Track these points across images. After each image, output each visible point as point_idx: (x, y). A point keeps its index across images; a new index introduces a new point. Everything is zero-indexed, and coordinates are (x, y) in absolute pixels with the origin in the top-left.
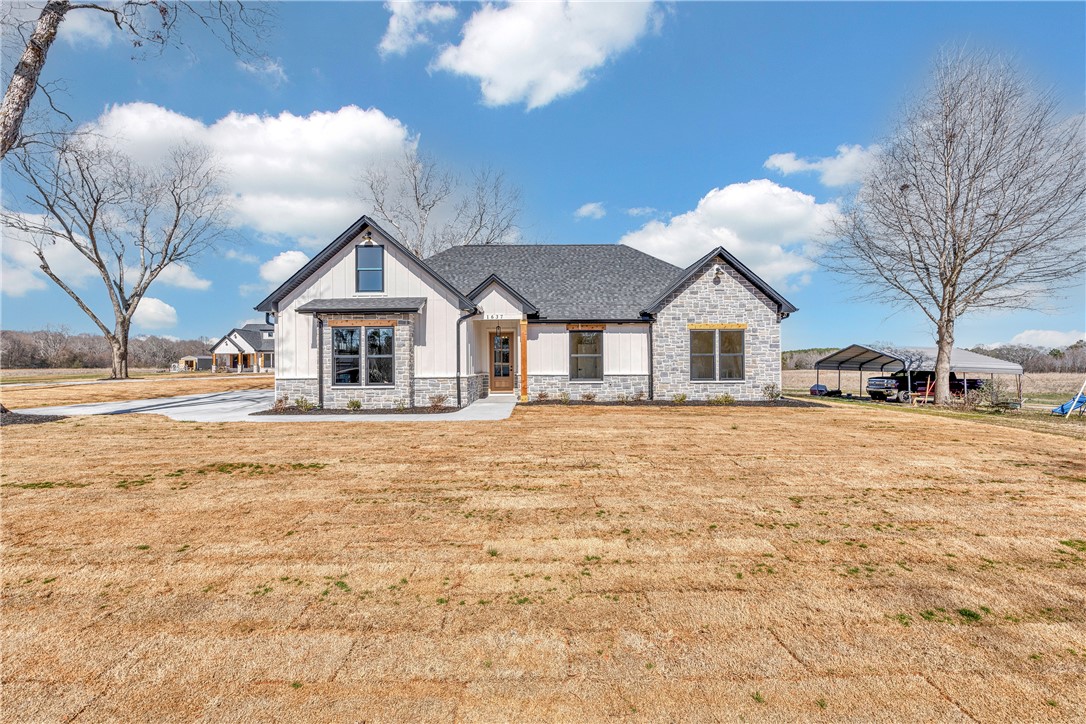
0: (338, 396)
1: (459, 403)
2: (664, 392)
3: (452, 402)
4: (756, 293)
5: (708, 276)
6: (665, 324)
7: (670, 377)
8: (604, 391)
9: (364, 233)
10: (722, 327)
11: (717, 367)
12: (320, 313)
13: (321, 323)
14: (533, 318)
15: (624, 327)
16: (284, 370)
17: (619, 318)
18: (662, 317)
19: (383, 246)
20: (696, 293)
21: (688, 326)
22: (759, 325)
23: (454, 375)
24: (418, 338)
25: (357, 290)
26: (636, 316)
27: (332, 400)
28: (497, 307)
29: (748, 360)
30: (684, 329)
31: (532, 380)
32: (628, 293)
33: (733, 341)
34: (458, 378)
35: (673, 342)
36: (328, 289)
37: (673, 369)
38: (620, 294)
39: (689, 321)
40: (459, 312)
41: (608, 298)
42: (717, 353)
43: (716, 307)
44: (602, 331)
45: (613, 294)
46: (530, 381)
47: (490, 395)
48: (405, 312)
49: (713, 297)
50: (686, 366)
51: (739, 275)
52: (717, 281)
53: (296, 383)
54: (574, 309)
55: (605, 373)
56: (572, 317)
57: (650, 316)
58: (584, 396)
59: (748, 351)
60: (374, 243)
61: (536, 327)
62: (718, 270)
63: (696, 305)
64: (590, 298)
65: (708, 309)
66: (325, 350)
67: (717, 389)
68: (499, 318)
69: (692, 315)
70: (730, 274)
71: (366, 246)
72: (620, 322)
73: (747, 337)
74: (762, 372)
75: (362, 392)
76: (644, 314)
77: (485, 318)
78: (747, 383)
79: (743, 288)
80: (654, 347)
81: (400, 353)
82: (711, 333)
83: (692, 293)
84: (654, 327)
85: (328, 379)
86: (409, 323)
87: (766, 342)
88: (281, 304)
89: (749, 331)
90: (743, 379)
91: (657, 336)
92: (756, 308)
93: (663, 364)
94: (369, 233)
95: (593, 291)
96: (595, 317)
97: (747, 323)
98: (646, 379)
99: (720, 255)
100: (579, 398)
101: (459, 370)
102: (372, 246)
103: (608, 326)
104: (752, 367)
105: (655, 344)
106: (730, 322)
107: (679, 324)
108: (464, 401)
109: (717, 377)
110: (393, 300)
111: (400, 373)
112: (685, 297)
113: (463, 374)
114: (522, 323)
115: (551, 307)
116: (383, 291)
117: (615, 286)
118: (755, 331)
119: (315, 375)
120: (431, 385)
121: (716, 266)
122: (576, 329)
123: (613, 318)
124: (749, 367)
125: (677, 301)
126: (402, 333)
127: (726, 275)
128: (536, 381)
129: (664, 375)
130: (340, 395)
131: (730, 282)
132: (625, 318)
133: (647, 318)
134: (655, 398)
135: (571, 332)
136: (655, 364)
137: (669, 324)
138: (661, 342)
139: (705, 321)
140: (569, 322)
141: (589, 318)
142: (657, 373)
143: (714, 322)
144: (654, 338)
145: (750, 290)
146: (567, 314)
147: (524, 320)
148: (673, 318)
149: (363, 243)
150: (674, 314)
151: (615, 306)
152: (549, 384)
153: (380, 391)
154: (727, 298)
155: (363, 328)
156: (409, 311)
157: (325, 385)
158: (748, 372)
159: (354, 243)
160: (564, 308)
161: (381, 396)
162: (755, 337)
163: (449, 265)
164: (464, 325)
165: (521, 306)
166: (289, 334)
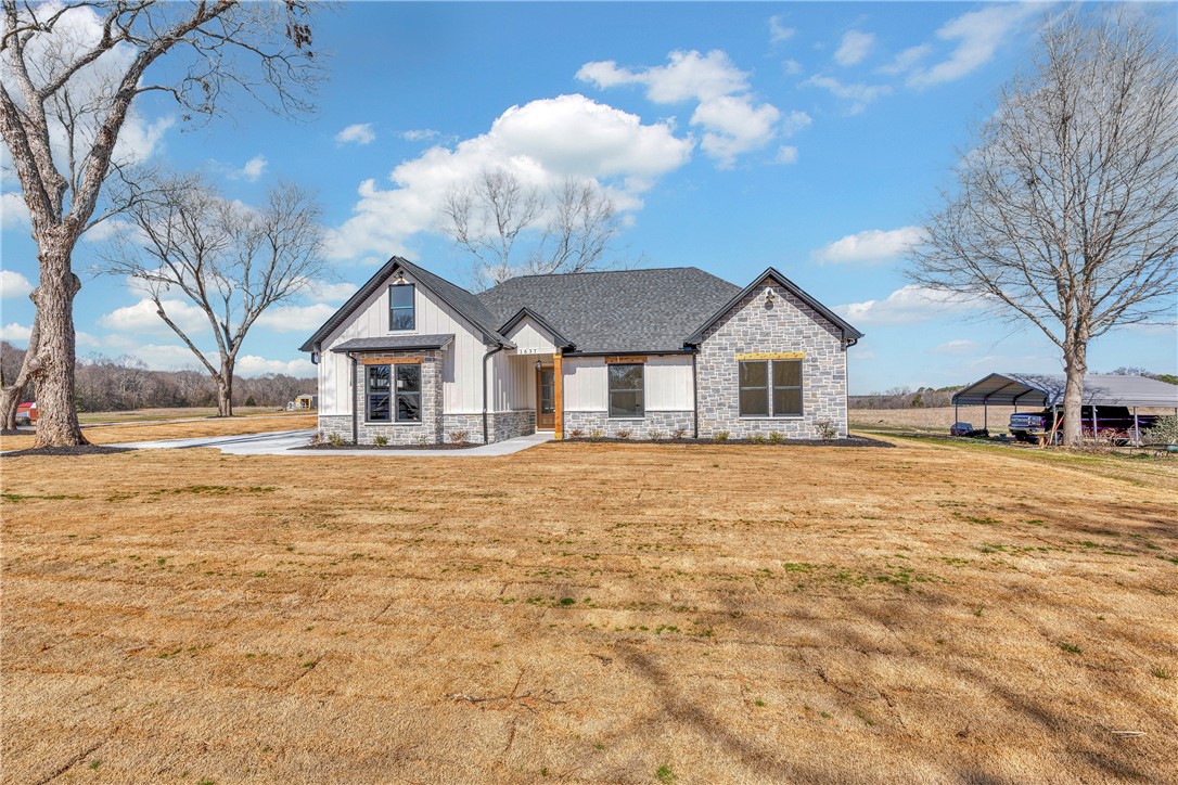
0: (370, 432)
1: (486, 439)
2: (708, 429)
3: (480, 439)
4: (815, 317)
5: (759, 301)
6: (710, 355)
7: (716, 413)
8: (638, 429)
9: (395, 273)
10: (776, 357)
11: (771, 402)
12: (354, 352)
13: (355, 362)
14: (568, 351)
15: (666, 359)
16: (326, 407)
17: (659, 349)
18: (707, 348)
19: (413, 285)
20: (746, 320)
21: (738, 357)
22: (819, 354)
23: (481, 411)
24: (446, 374)
25: (391, 329)
26: (679, 345)
27: (365, 435)
28: (531, 341)
29: (807, 393)
30: (731, 360)
31: (570, 417)
32: (679, 321)
33: (790, 371)
34: (485, 415)
35: (720, 375)
36: (364, 329)
37: (720, 405)
38: (669, 323)
39: (738, 350)
40: (485, 347)
41: (655, 328)
42: (770, 386)
43: (768, 334)
44: (643, 364)
45: (662, 323)
46: (567, 418)
47: (537, 433)
48: (431, 349)
49: (765, 324)
50: (735, 401)
51: (795, 299)
52: (769, 306)
53: (337, 420)
54: (615, 341)
55: (646, 409)
56: (610, 350)
57: (694, 347)
58: (620, 434)
59: (807, 385)
60: (406, 282)
61: (572, 362)
62: (769, 293)
63: (745, 333)
64: (635, 329)
65: (759, 338)
66: (359, 388)
67: (768, 426)
68: (528, 353)
69: (741, 344)
70: (784, 297)
71: (398, 285)
72: (661, 354)
73: (806, 368)
74: (824, 407)
75: (392, 429)
76: (686, 345)
77: (519, 353)
78: (807, 420)
79: (800, 312)
80: (699, 381)
81: (427, 390)
82: (764, 364)
83: (740, 320)
84: (698, 358)
85: (361, 416)
86: (434, 360)
87: (828, 373)
88: (323, 344)
89: (808, 361)
90: (802, 415)
91: (701, 368)
92: (816, 334)
93: (709, 399)
94: (402, 272)
95: (641, 321)
96: (634, 349)
97: (805, 351)
98: (692, 416)
99: (771, 276)
100: (614, 436)
101: (485, 406)
102: (404, 285)
103: (649, 358)
104: (811, 401)
105: (699, 376)
106: (787, 354)
107: (726, 355)
108: (491, 438)
109: (771, 413)
110: (428, 337)
111: (426, 410)
112: (732, 325)
113: (490, 410)
114: (555, 357)
115: (591, 339)
116: (414, 329)
117: (668, 314)
118: (814, 360)
119: (351, 413)
120: (459, 421)
121: (767, 290)
122: (614, 362)
123: (653, 349)
124: (807, 401)
125: (725, 329)
126: (428, 370)
127: (780, 299)
128: (574, 417)
129: (710, 410)
131: (783, 307)
132: (666, 349)
133: (691, 349)
134: (700, 436)
135: (609, 365)
136: (699, 399)
137: (714, 355)
138: (706, 374)
139: (756, 351)
140: (607, 355)
141: (628, 350)
142: (701, 409)
143: (767, 353)
144: (698, 370)
145: (808, 315)
146: (605, 346)
147: (557, 354)
148: (719, 349)
149: (396, 283)
150: (721, 344)
151: (660, 336)
152: (586, 420)
153: (408, 428)
154: (783, 324)
155: (393, 366)
156: (437, 348)
157: (359, 422)
158: (808, 407)
159: (387, 283)
160: (604, 341)
161: (409, 432)
162: (816, 368)
163: (502, 298)
164: (490, 361)
165: (553, 338)
166: (330, 372)
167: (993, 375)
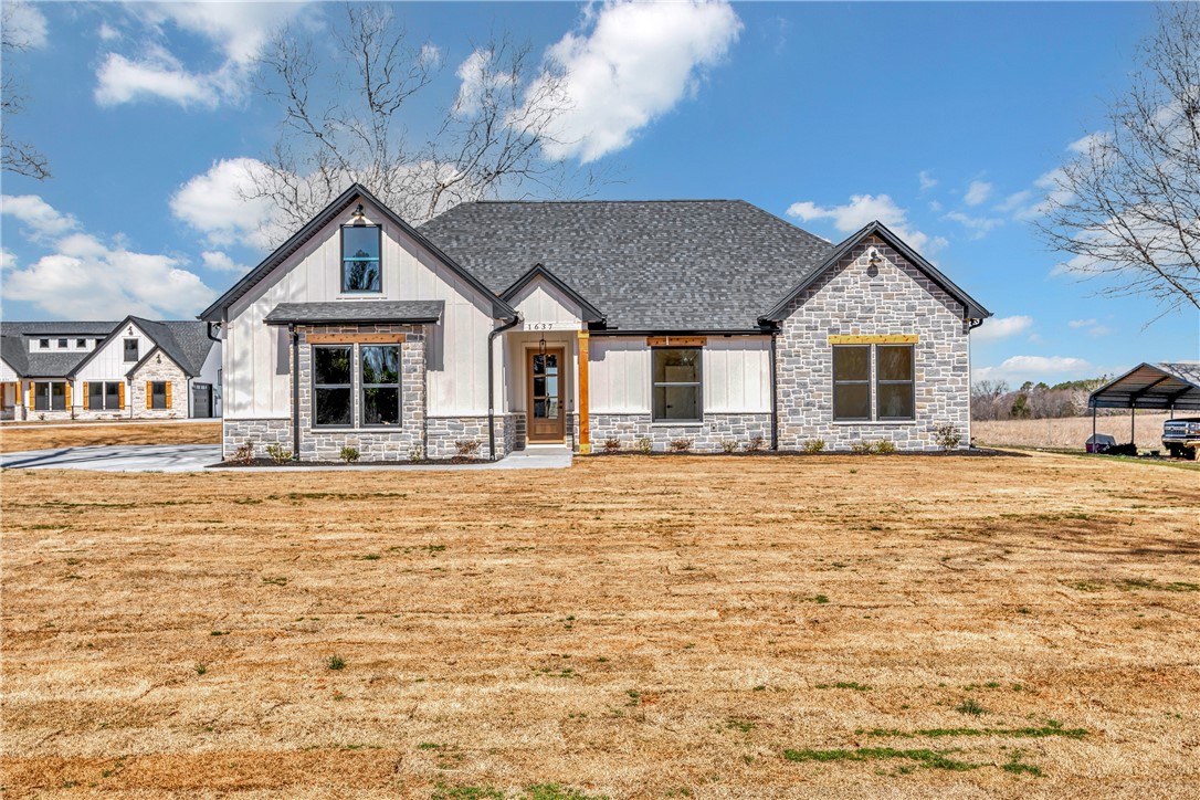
0: (320, 442)
1: (492, 452)
2: (791, 438)
3: (483, 452)
4: (931, 289)
5: (860, 264)
6: (795, 336)
7: (803, 416)
8: (703, 437)
9: (353, 208)
10: (881, 341)
11: (874, 401)
12: (290, 323)
13: (296, 339)
14: (597, 328)
15: (733, 341)
16: (240, 406)
17: (726, 327)
18: (790, 326)
19: (380, 226)
20: (842, 289)
21: (830, 340)
22: (936, 338)
23: (485, 413)
24: (433, 361)
25: (343, 291)
26: (752, 324)
27: (311, 448)
28: (543, 312)
29: (920, 390)
30: (823, 344)
31: (596, 422)
32: (743, 287)
33: (900, 360)
34: (491, 418)
35: (808, 363)
36: (299, 291)
37: (808, 404)
38: (729, 289)
39: (832, 331)
40: (491, 321)
41: (711, 295)
42: (874, 380)
43: (871, 310)
44: (700, 348)
45: (718, 288)
46: (594, 422)
47: (528, 447)
48: (417, 322)
49: (867, 295)
50: (827, 398)
51: (906, 263)
52: (873, 272)
54: (659, 313)
55: (706, 410)
56: (656, 327)
57: (773, 325)
58: (674, 445)
59: (921, 377)
60: (368, 222)
61: (601, 342)
62: (873, 254)
63: (842, 308)
64: (683, 296)
65: (859, 314)
66: (301, 377)
67: (872, 432)
68: (547, 329)
69: (835, 323)
70: (892, 260)
71: (355, 226)
72: (728, 334)
73: (919, 356)
74: (942, 408)
75: (357, 434)
76: (762, 322)
77: (526, 329)
78: (919, 424)
79: (912, 282)
80: (779, 372)
81: (408, 382)
82: (865, 351)
83: (835, 289)
84: (779, 340)
85: (306, 418)
86: (421, 338)
87: (946, 363)
88: (232, 311)
89: (922, 346)
90: (913, 418)
91: (783, 355)
92: (932, 312)
93: (792, 397)
94: (361, 207)
95: (688, 284)
96: (690, 327)
97: (918, 334)
98: (768, 420)
99: (877, 233)
100: (666, 449)
101: (491, 406)
102: (364, 226)
103: (710, 340)
104: (926, 400)
105: (780, 366)
106: (894, 334)
107: (815, 336)
108: (499, 451)
109: (874, 415)
110: (398, 304)
111: (409, 410)
112: (824, 296)
113: (498, 411)
114: (580, 335)
115: (624, 311)
116: (380, 291)
117: (723, 275)
118: (930, 346)
119: (288, 413)
120: (451, 427)
121: (871, 250)
122: (661, 344)
123: (717, 327)
124: (921, 400)
125: (814, 301)
126: (412, 352)
127: (886, 262)
128: (601, 423)
129: (794, 412)
130: (325, 442)
131: (891, 273)
132: (736, 327)
133: (769, 328)
134: (781, 447)
135: (653, 348)
136: (780, 397)
137: (800, 336)
138: (789, 363)
139: (855, 331)
140: (652, 334)
141: (681, 327)
142: (782, 410)
143: (869, 334)
144: (779, 357)
145: (922, 285)
146: (648, 321)
147: (583, 332)
148: (807, 328)
149: (351, 222)
150: (810, 322)
151: (722, 308)
152: (620, 427)
153: (381, 436)
154: (890, 297)
155: (356, 346)
156: (424, 321)
157: (301, 428)
158: (921, 407)
159: (338, 221)
160: (643, 312)
161: (382, 442)
162: (931, 356)
164: (498, 341)
165: (580, 311)
166: (244, 354)
167: (1143, 367)
